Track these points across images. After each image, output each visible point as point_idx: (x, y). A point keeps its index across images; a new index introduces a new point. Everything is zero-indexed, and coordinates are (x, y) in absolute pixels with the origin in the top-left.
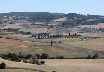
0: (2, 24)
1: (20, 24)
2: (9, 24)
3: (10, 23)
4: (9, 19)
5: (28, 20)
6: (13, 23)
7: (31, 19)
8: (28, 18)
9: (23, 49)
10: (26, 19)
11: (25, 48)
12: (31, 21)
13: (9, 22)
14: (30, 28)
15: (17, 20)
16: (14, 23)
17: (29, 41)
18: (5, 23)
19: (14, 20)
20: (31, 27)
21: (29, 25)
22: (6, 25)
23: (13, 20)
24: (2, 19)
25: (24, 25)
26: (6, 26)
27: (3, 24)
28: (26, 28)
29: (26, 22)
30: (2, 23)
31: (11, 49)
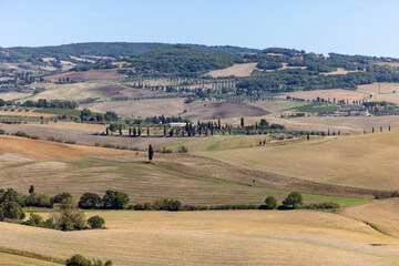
0: (30, 83)
1: (92, 85)
2: (55, 85)
3: (60, 83)
4: (60, 67)
5: (122, 72)
6: (68, 80)
7: (133, 69)
8: (121, 64)
9: (51, 172)
10: (116, 66)
11: (58, 171)
12: (131, 73)
13: (54, 78)
14: (126, 99)
15: (85, 70)
16: (72, 82)
17: (97, 145)
18: (42, 80)
19: (74, 69)
20: (130, 95)
21: (123, 89)
22: (43, 89)
23: (70, 70)
24: (37, 67)
25: (105, 90)
26: (43, 93)
27: (34, 86)
28: (113, 100)
29: (114, 80)
30: (31, 81)
31: (10, 176)
